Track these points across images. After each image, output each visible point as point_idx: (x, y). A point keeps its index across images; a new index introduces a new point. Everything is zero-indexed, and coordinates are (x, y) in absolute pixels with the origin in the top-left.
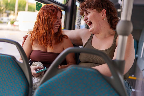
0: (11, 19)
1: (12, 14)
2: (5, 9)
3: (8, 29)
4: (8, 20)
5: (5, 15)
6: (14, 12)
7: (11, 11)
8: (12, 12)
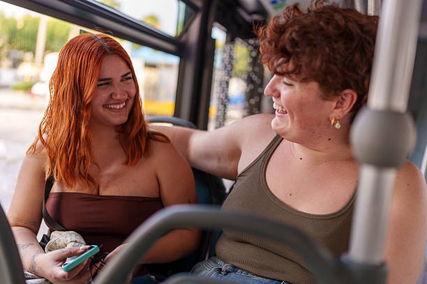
0: (23, 77)
1: (27, 62)
2: (8, 45)
3: (13, 107)
4: (17, 78)
5: (7, 63)
6: (34, 54)
7: (25, 52)
8: (28, 56)
